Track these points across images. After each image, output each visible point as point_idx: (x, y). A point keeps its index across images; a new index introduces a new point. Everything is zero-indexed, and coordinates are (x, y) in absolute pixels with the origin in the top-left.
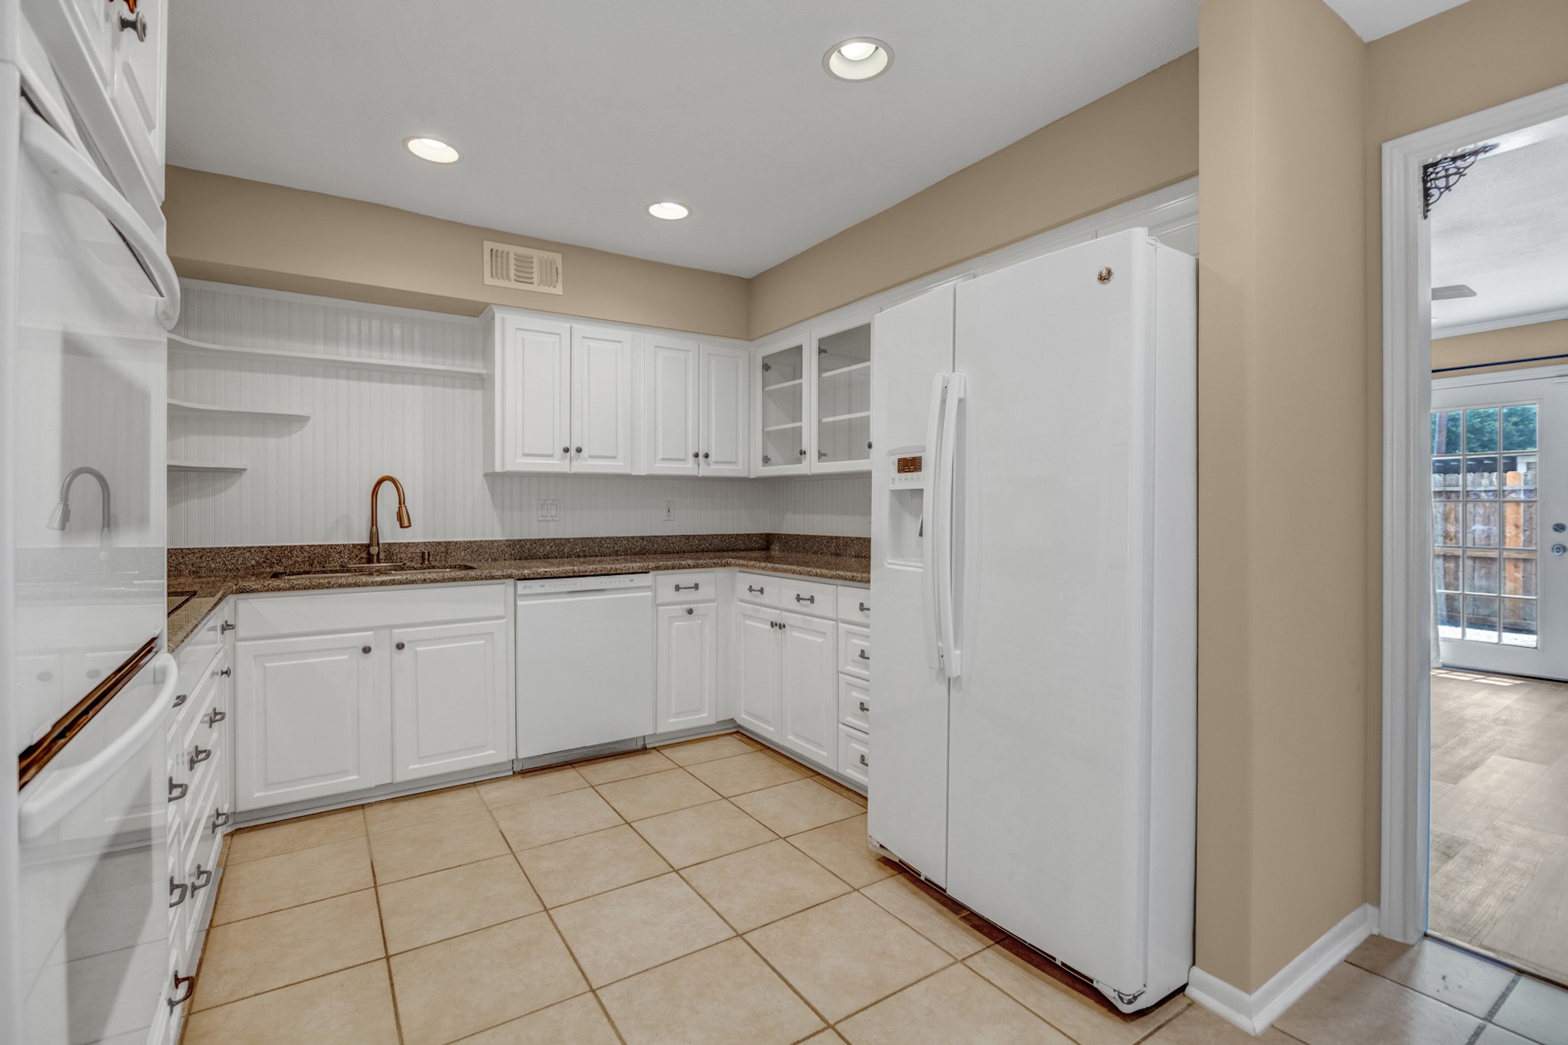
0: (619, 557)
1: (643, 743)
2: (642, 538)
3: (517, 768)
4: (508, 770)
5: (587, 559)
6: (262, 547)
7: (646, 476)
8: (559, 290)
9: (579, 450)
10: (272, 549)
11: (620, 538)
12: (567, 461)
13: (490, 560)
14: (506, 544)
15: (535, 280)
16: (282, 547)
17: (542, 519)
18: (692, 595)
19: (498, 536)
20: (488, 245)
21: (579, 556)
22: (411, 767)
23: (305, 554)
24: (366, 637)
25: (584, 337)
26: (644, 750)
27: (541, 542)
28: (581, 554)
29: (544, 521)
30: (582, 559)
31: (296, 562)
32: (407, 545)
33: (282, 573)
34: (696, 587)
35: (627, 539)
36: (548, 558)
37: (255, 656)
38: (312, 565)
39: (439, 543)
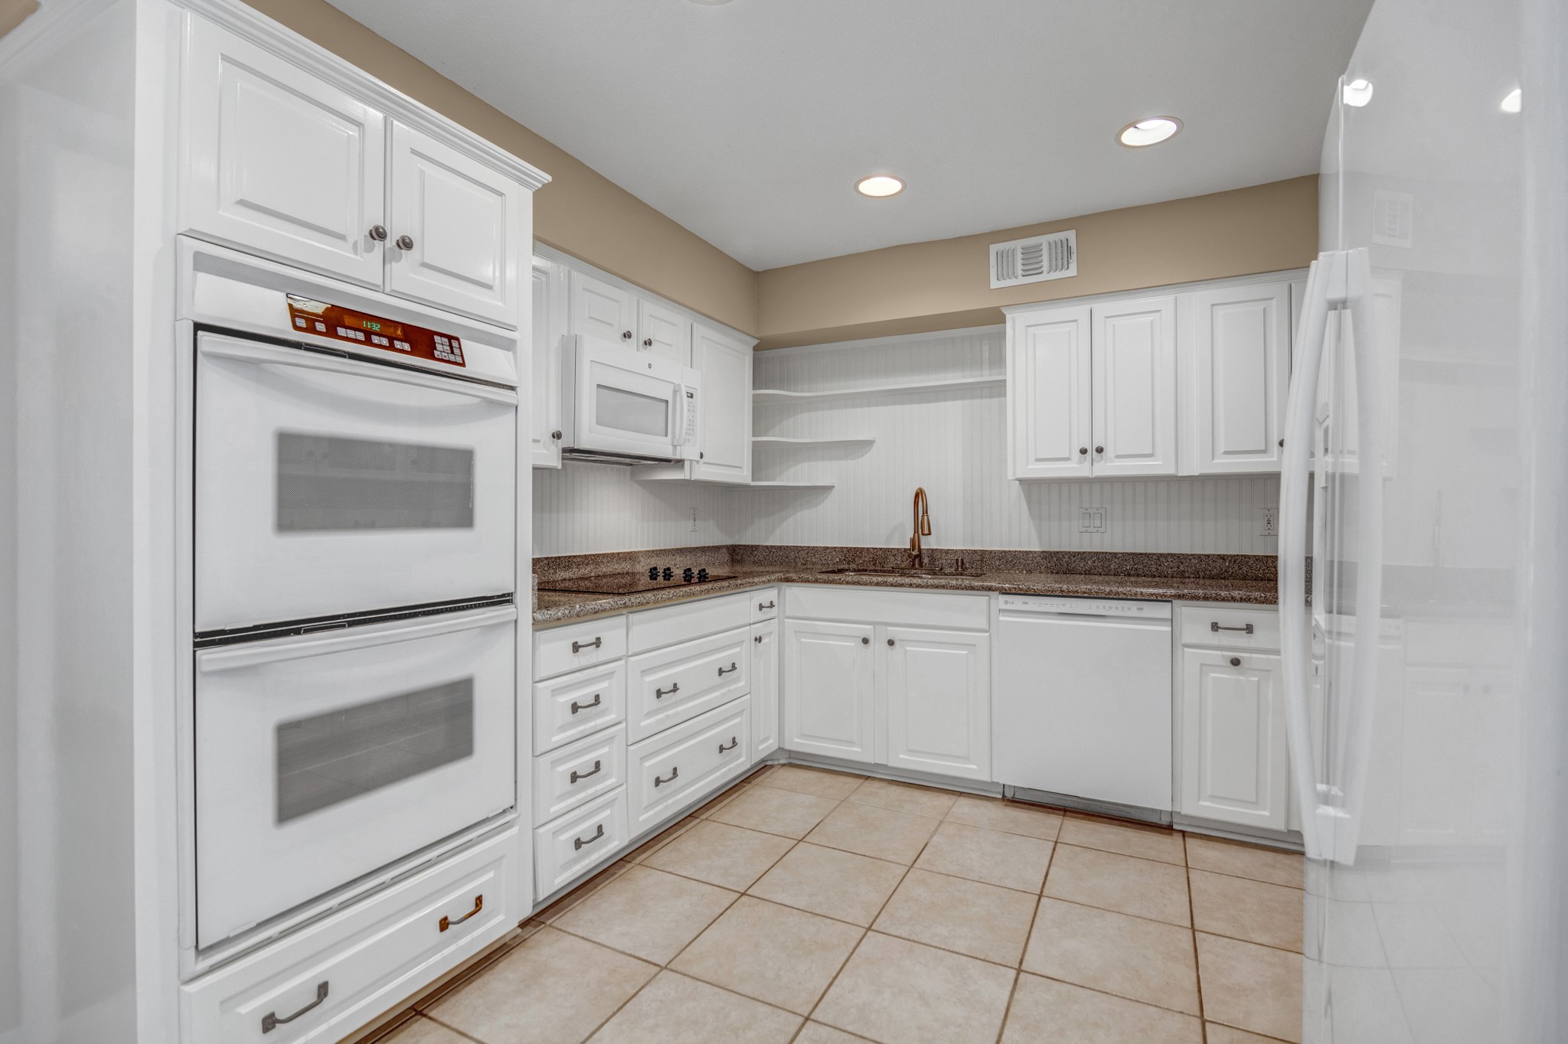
0: (1187, 580)
1: (1169, 820)
2: (1223, 557)
3: (1009, 794)
4: (998, 793)
5: (1140, 579)
6: (843, 548)
7: (1198, 476)
8: (1072, 271)
9: (1100, 450)
10: (849, 549)
11: (1187, 555)
12: (1087, 464)
13: (1025, 572)
14: (1042, 555)
15: (1045, 268)
16: (855, 548)
17: (1084, 530)
18: (1241, 640)
19: (1035, 547)
20: (994, 249)
21: (1129, 575)
22: (901, 756)
23: (871, 555)
24: (867, 630)
25: (1107, 317)
26: (1168, 829)
27: (1082, 555)
28: (1133, 572)
29: (1086, 532)
30: (1133, 579)
31: (864, 561)
32: (947, 552)
33: (847, 570)
34: (1249, 629)
35: (1199, 557)
36: (1090, 574)
37: (796, 632)
38: (875, 565)
39: (975, 551)
